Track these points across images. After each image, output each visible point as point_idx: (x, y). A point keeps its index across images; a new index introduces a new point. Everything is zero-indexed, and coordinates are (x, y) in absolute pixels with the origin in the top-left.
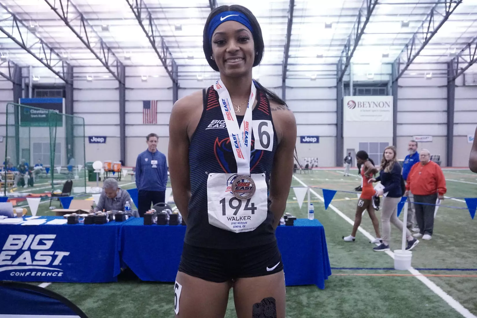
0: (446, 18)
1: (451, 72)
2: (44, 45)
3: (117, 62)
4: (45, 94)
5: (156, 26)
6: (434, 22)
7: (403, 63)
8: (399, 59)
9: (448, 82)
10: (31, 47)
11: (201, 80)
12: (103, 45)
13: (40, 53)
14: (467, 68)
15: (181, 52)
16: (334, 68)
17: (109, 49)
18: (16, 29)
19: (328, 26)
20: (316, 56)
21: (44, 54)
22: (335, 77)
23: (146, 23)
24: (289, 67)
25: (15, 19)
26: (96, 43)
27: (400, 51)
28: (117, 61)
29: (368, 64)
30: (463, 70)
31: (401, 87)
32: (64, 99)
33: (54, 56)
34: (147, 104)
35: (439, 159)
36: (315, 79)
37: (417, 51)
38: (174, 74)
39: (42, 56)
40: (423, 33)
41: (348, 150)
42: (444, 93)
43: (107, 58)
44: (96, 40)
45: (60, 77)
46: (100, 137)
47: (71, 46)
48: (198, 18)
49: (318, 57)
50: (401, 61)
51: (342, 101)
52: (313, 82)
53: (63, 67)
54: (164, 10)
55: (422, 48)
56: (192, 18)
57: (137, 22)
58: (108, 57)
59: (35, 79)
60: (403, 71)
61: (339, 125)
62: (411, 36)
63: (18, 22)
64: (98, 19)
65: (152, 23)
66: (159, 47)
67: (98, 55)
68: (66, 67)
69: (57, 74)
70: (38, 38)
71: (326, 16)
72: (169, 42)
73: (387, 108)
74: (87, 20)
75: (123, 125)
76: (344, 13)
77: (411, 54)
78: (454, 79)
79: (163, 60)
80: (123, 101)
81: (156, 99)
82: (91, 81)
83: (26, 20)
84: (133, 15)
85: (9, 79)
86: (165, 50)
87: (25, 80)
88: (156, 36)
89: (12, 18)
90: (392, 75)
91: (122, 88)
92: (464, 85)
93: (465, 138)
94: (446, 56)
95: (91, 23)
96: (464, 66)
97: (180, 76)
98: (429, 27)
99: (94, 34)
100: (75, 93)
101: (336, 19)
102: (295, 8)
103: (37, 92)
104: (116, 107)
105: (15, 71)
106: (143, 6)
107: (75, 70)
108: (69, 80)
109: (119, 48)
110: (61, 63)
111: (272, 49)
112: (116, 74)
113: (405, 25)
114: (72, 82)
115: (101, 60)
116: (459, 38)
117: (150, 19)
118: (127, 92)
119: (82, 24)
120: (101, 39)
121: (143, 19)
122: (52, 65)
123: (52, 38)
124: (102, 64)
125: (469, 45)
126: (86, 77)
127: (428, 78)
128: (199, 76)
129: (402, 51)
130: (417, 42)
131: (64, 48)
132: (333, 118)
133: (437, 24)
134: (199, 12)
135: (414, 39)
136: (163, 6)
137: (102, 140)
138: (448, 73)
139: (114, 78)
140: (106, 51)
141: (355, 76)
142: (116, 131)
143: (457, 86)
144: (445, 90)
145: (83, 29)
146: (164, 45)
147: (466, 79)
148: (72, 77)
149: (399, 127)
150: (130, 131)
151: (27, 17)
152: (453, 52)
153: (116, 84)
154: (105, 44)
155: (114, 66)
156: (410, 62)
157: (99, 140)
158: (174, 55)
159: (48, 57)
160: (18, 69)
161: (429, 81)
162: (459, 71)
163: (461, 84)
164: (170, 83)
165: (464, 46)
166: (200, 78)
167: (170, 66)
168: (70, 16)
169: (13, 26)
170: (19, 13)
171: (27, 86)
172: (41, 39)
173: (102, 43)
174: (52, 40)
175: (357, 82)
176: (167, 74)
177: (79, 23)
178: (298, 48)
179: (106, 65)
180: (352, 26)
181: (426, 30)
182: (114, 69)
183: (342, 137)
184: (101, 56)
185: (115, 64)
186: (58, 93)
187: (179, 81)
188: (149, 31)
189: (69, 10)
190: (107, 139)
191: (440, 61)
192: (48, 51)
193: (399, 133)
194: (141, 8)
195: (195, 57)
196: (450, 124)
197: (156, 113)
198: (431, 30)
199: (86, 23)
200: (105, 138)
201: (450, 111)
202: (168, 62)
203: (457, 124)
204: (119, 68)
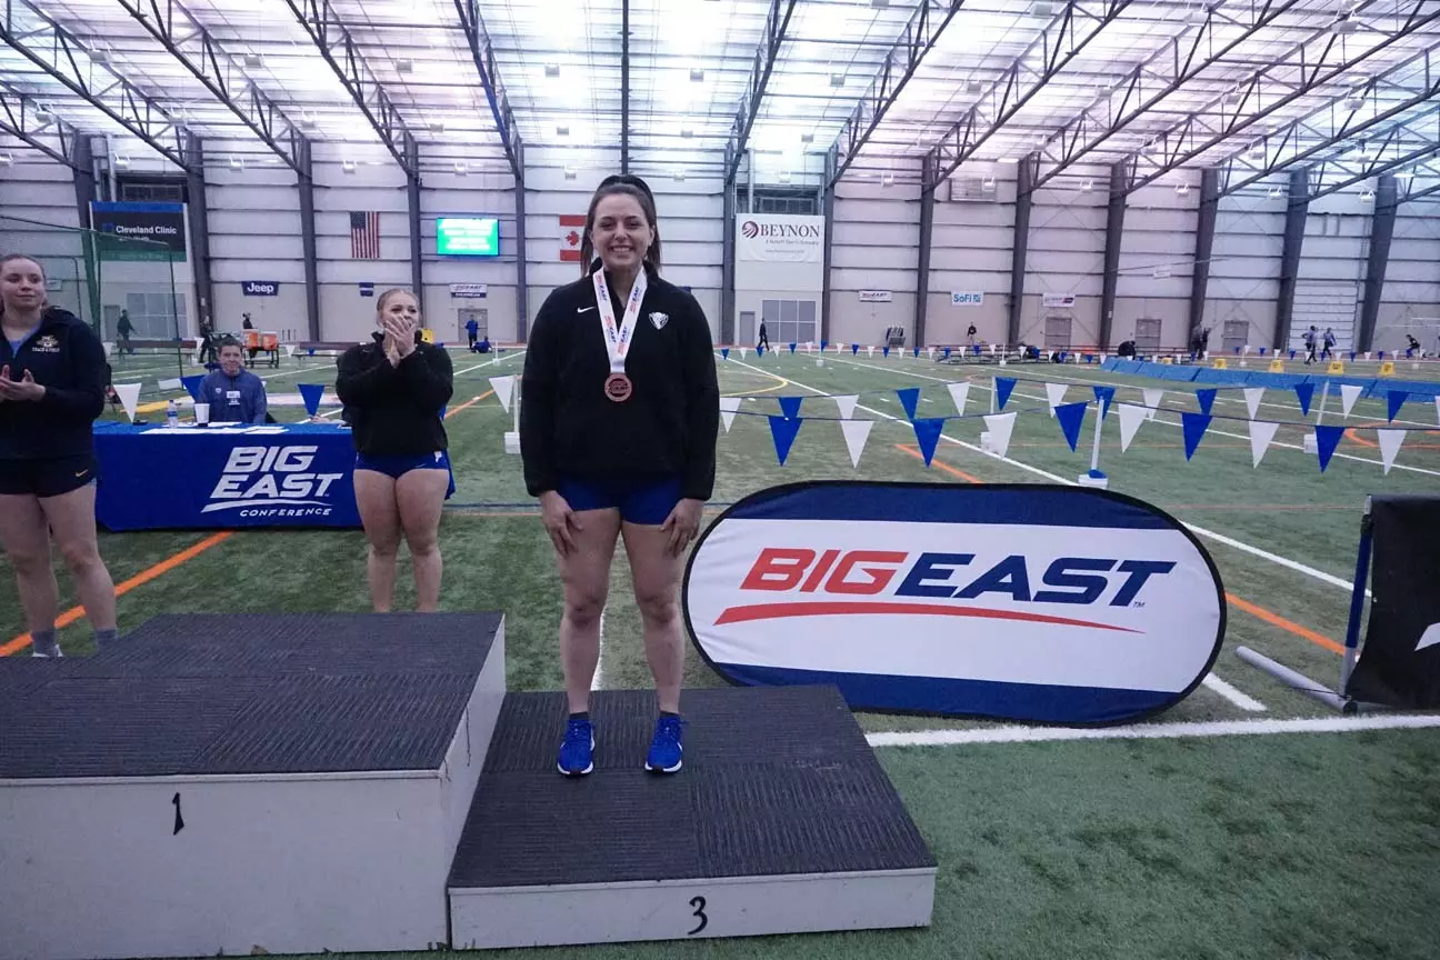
0: (909, 74)
1: (928, 175)
2: (130, 90)
3: (292, 132)
4: (144, 194)
5: (363, 60)
6: (893, 80)
7: (842, 155)
8: (836, 146)
9: (923, 194)
10: (101, 96)
11: (463, 174)
12: (258, 96)
13: (123, 107)
14: (952, 169)
15: (421, 116)
16: (720, 157)
17: (272, 105)
18: (62, 55)
19: (697, 77)
20: (679, 133)
21: (132, 111)
22: (721, 175)
23: (338, 53)
24: (631, 153)
25: (59, 33)
26: (243, 91)
27: (837, 132)
28: (292, 129)
29: (780, 153)
30: (948, 172)
31: (841, 199)
32: (185, 205)
33: (155, 115)
34: (358, 220)
35: (902, 334)
36: (682, 179)
37: (864, 132)
38: (409, 161)
39: (129, 113)
40: (874, 99)
41: (742, 313)
42: (914, 213)
43: (267, 123)
44: (243, 84)
45: (173, 159)
46: (266, 283)
47: (188, 95)
48: (447, 48)
49: (685, 135)
50: (840, 151)
51: (734, 220)
52: (679, 184)
53: (178, 138)
54: (376, 28)
55: (873, 127)
56: (435, 47)
57: (316, 50)
58: (270, 120)
59: (120, 162)
60: (843, 169)
61: (728, 267)
62: (855, 104)
63: (66, 40)
64: (238, 41)
65: (355, 54)
66: (373, 105)
67: (248, 116)
68: (184, 138)
69: (166, 152)
70: (117, 75)
71: (698, 57)
72: (393, 94)
73: (814, 238)
74: (216, 42)
75: (311, 260)
76: (730, 52)
77: (855, 136)
78: (932, 189)
79: (384, 131)
80: (308, 212)
81: (376, 210)
82: (238, 169)
83: (84, 36)
84: (308, 37)
85: (63, 161)
86: (387, 111)
87: (99, 164)
88: (363, 82)
89: (52, 30)
90: (824, 175)
91: (306, 186)
92: (950, 200)
93: (948, 296)
94: (916, 144)
95: (227, 48)
96: (947, 164)
97: (423, 164)
98: (883, 89)
99: (234, 73)
100: (209, 192)
101: (716, 64)
102: (630, 37)
103: (127, 189)
104: (294, 223)
105: (76, 144)
106: (329, 19)
107: (206, 145)
108: (194, 165)
109: (292, 103)
110: (172, 131)
111: (600, 116)
112: (290, 156)
113: (838, 82)
114: (202, 170)
115: (253, 127)
116: (939, 112)
117: (349, 46)
118: (317, 194)
119: (206, 50)
120: (251, 82)
121: (333, 45)
122: (152, 133)
123: (148, 77)
124: (257, 136)
125: (957, 126)
126: (228, 160)
127: (886, 185)
128: (460, 165)
129: (842, 132)
130: (864, 115)
131: (174, 100)
132: (715, 254)
133: (895, 84)
134: (447, 35)
135: (860, 110)
136: (374, 21)
137: (269, 289)
138: (923, 178)
139: (287, 165)
140: (265, 108)
141: (757, 176)
142: (297, 272)
143: (938, 202)
144: (917, 208)
145: (208, 60)
146: (385, 101)
147: (953, 190)
148: (201, 160)
149: (834, 274)
150: (326, 273)
151: (86, 30)
152: (926, 137)
153: (292, 177)
154: (262, 93)
155: (284, 140)
156: (853, 152)
157: (263, 288)
158: (408, 122)
159: (143, 117)
160: (81, 140)
161: (887, 190)
162: (941, 174)
163: (946, 199)
164: (403, 179)
165: (950, 128)
166: (461, 169)
167: (400, 143)
168: (178, 32)
169: (56, 48)
170: (66, 21)
171: (105, 175)
172: (122, 78)
173: (255, 92)
174: (148, 82)
175: (762, 185)
176: (394, 160)
177: (198, 47)
178: (649, 118)
179: (267, 138)
180: (746, 78)
181: (878, 95)
182: (285, 147)
183: (733, 290)
184: (256, 118)
185: (288, 135)
186: (173, 192)
187: (421, 175)
188: (347, 70)
189: (173, 20)
190: (280, 286)
191: (907, 154)
192: (141, 104)
193: (833, 285)
194: (325, 23)
195: (445, 127)
196: (922, 270)
197: (378, 237)
198: (887, 94)
199: (214, 50)
200: (276, 285)
201: (924, 247)
202: (395, 134)
203: (935, 270)
204: (297, 145)
